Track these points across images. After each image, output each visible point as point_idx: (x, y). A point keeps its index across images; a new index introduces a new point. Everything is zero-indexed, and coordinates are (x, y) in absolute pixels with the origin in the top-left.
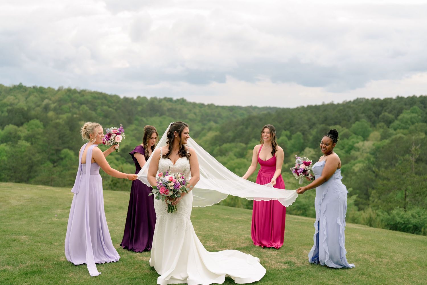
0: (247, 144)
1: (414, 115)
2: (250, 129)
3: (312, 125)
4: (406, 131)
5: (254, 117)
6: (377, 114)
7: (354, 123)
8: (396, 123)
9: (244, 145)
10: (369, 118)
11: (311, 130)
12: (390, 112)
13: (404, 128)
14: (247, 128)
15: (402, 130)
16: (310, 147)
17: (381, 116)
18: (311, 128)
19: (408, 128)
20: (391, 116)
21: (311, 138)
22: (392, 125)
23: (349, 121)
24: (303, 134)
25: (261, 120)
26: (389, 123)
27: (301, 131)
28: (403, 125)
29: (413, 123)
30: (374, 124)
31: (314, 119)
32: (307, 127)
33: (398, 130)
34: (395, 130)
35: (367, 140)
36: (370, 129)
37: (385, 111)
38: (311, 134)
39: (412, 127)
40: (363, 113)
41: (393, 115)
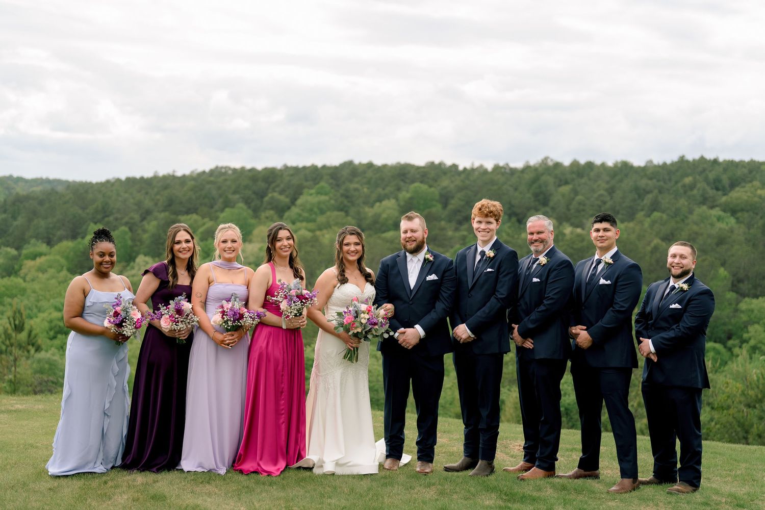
0: (18, 248)
1: (323, 198)
2: (20, 221)
3: (146, 215)
4: (311, 225)
5: (27, 198)
6: (261, 195)
7: (222, 210)
8: (295, 210)
9: (14, 252)
10: (247, 201)
11: (145, 223)
12: (281, 193)
13: (308, 220)
14: (14, 218)
15: (304, 224)
16: (145, 255)
17: (266, 199)
18: (143, 219)
19: (314, 221)
20: (284, 199)
21: (146, 237)
22: (287, 214)
23: (212, 207)
24: (131, 229)
25: (41, 203)
26: (281, 211)
27: (126, 224)
28: (305, 215)
29: (322, 212)
30: (256, 212)
31: (148, 204)
32: (137, 217)
33: (298, 225)
34: (293, 223)
35: (250, 241)
36: (253, 221)
37: (274, 191)
38: (145, 231)
39: (321, 219)
40: (235, 192)
41: (287, 197)
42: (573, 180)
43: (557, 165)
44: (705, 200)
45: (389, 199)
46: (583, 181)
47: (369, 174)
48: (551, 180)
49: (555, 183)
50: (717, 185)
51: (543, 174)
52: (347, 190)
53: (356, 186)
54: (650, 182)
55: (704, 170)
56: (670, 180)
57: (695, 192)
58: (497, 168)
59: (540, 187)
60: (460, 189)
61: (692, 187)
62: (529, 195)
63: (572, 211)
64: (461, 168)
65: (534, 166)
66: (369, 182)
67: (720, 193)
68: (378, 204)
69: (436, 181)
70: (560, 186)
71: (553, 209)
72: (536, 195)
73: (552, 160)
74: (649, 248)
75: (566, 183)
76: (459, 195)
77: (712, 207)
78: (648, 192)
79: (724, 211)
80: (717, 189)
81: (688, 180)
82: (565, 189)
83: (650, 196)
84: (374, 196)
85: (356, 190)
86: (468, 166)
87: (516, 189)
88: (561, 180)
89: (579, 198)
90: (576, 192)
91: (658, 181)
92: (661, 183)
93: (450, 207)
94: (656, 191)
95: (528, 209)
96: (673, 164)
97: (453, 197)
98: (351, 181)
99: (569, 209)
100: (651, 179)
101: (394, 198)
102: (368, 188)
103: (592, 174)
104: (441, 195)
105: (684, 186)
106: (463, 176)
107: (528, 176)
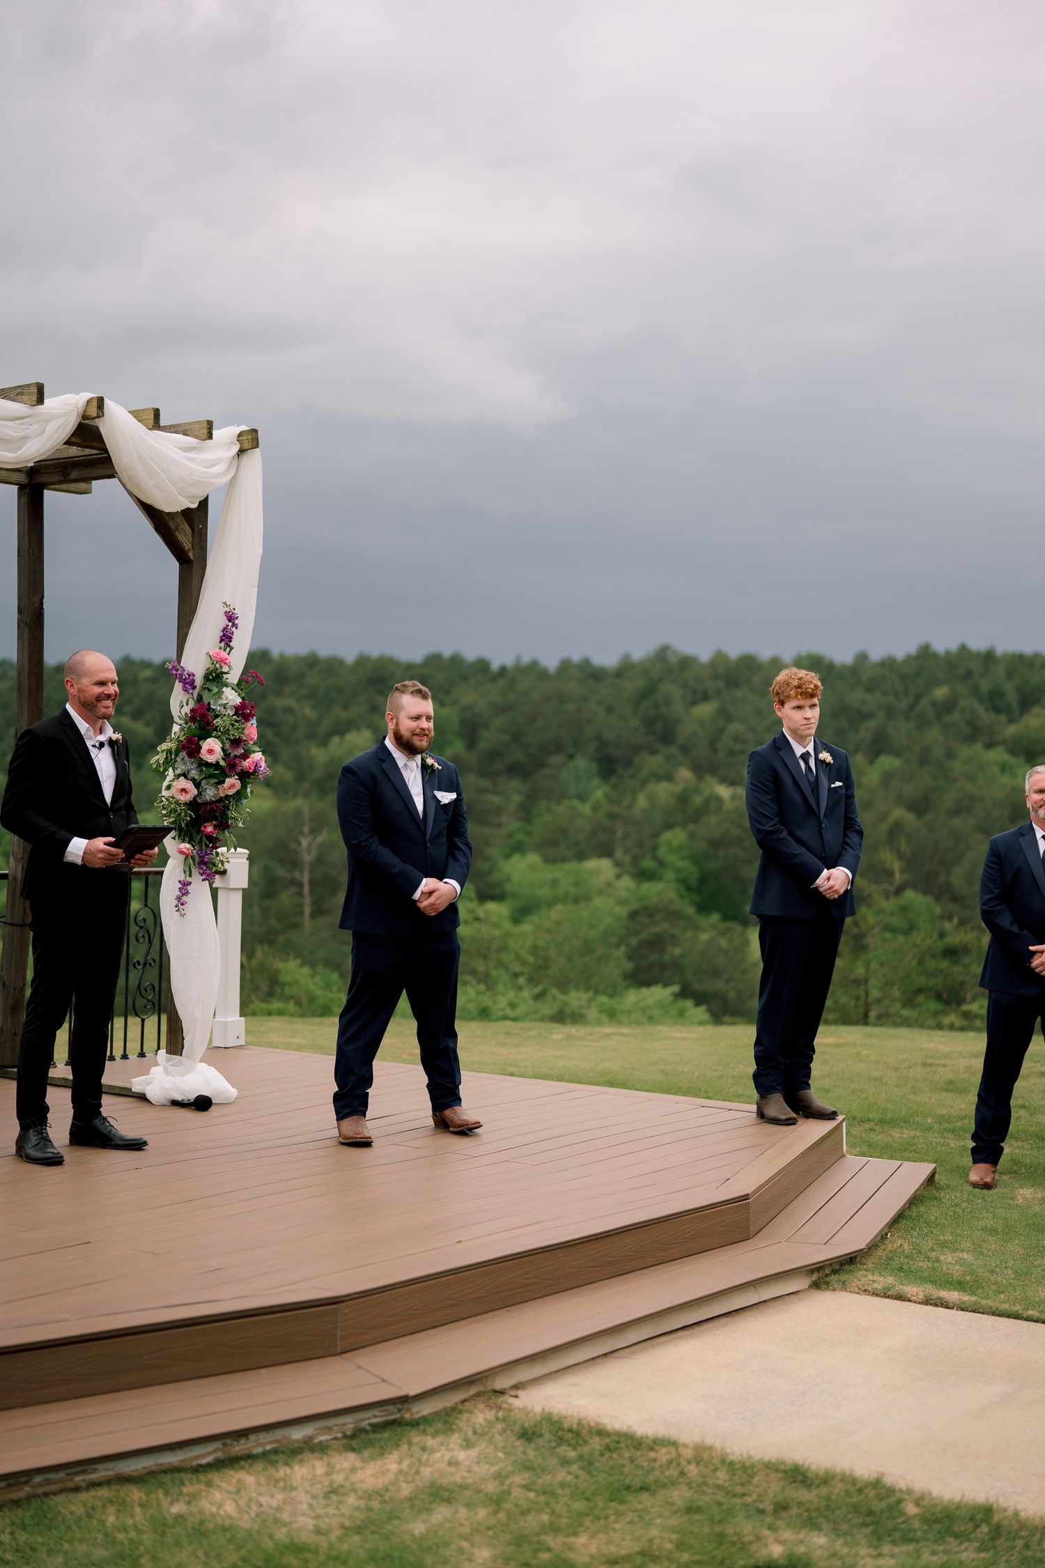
41: (148, 724)
42: (719, 693)
43: (687, 662)
44: (975, 732)
45: (358, 728)
46: (739, 693)
47: (312, 679)
48: (676, 692)
49: (684, 697)
50: (995, 701)
51: (661, 680)
52: (271, 711)
53: (290, 702)
54: (869, 697)
55: (969, 674)
56: (906, 692)
57: (956, 716)
58: (566, 665)
59: (656, 706)
60: (501, 710)
61: (949, 706)
62: (635, 722)
63: (722, 754)
64: (495, 666)
65: (641, 663)
66: (312, 695)
67: (1003, 718)
68: (336, 740)
69: (447, 693)
70: (694, 703)
71: (685, 750)
72: (649, 722)
73: (676, 653)
74: (884, 827)
75: (706, 698)
76: (499, 722)
77: (989, 746)
78: (864, 716)
79: (1013, 752)
80: (997, 710)
81: (941, 692)
82: (705, 710)
83: (871, 724)
84: (326, 724)
85: (288, 710)
86: (509, 661)
87: (610, 710)
88: (694, 692)
89: (735, 727)
90: (725, 715)
91: (885, 694)
92: (891, 699)
93: (482, 745)
94: (881, 715)
95: (637, 749)
96: (909, 659)
97: (486, 726)
98: (278, 694)
99: (715, 751)
100: (870, 690)
101: (368, 727)
102: (313, 707)
103: (756, 680)
104: (463, 723)
105: (934, 704)
106: (502, 683)
107: (632, 686)
